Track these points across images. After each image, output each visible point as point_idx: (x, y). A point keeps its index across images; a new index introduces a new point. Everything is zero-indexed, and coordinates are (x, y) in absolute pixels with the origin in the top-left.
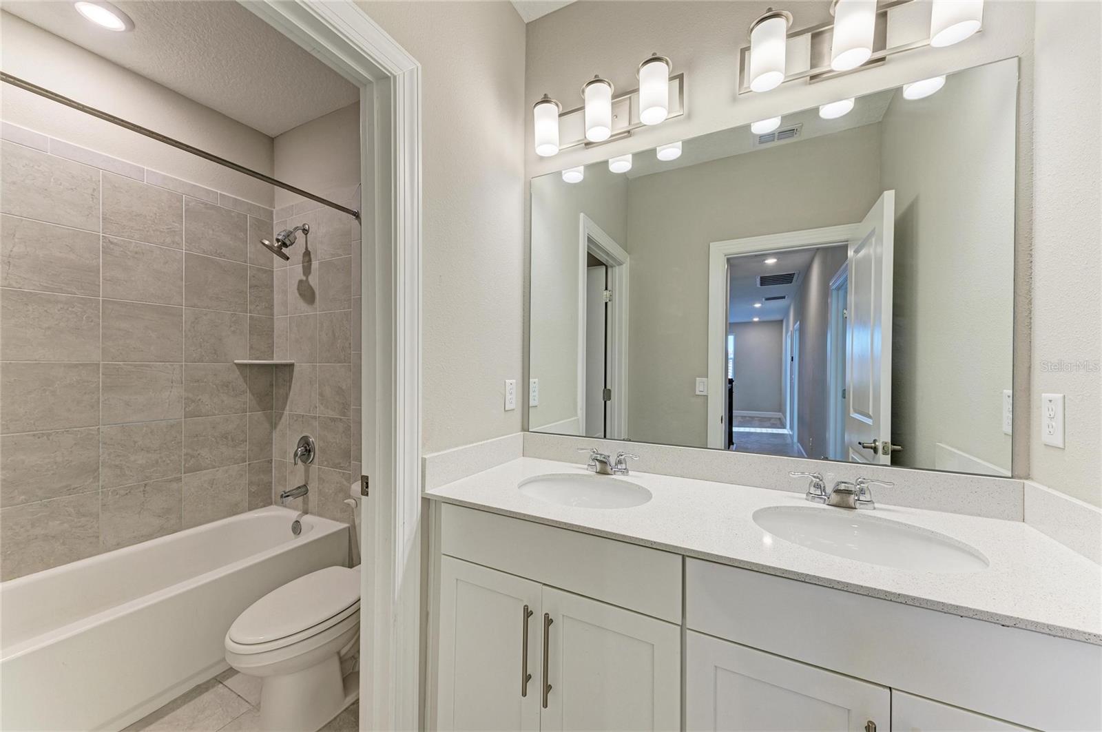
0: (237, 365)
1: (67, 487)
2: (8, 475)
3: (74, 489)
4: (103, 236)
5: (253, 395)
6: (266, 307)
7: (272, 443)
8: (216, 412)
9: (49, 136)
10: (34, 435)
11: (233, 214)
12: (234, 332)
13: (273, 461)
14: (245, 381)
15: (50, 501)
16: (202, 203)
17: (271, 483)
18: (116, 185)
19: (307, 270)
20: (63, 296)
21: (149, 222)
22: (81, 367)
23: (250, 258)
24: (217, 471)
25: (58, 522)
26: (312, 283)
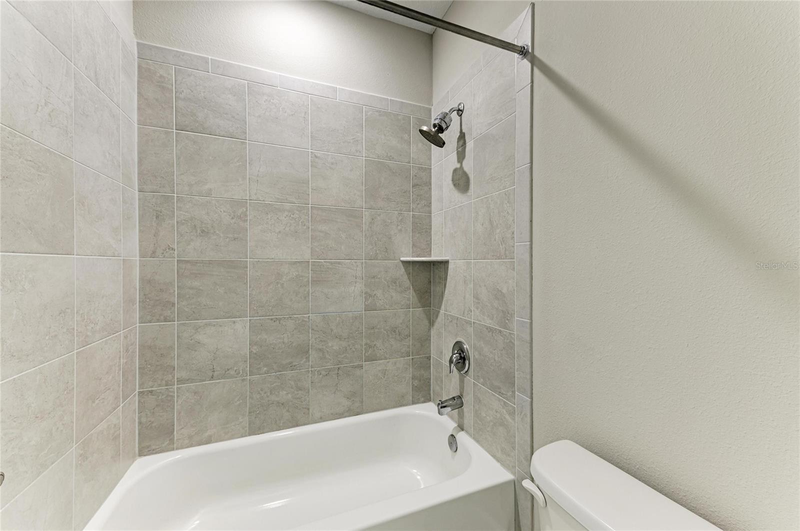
0: (403, 262)
1: (290, 364)
2: (257, 350)
3: (294, 366)
4: (311, 152)
5: (415, 291)
6: (425, 205)
7: (430, 340)
8: (387, 307)
9: (279, 73)
10: (272, 319)
11: (400, 118)
12: (401, 230)
13: (432, 358)
14: (409, 278)
15: (281, 374)
16: (377, 111)
17: (430, 379)
18: (319, 106)
19: (461, 156)
20: (287, 206)
21: (341, 135)
22: (298, 264)
23: (413, 158)
24: (388, 362)
25: (285, 392)
26: (466, 169)
